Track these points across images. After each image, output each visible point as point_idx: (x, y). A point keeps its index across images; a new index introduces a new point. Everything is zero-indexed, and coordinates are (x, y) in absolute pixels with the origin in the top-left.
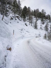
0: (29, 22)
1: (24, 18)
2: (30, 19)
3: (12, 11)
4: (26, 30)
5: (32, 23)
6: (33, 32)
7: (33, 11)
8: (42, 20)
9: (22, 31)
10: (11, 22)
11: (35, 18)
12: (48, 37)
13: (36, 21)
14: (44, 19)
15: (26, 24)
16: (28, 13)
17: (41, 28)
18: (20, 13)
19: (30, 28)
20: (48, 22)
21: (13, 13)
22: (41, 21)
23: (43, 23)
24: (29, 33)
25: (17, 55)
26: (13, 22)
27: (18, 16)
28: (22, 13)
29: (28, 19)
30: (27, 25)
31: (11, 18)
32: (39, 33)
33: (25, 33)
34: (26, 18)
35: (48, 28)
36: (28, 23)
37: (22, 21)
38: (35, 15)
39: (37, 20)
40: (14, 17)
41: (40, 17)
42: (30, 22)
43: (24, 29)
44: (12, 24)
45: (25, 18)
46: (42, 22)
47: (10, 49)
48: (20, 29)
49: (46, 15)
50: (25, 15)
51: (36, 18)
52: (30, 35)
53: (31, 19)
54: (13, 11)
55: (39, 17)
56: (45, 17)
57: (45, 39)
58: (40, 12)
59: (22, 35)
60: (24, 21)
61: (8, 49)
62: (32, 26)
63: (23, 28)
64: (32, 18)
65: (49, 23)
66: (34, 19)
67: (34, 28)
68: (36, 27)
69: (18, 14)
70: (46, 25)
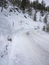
0: (28, 14)
1: (23, 10)
3: (11, 2)
4: (26, 22)
5: (31, 15)
6: (32, 24)
7: (32, 2)
8: (41, 12)
10: (10, 15)
11: (34, 9)
12: (47, 29)
13: (36, 13)
14: (43, 11)
15: (25, 16)
16: (27, 4)
17: (40, 20)
18: (20, 5)
19: (29, 20)
21: (12, 5)
22: (41, 13)
23: (43, 15)
24: (28, 25)
25: (17, 46)
26: (12, 15)
29: (27, 11)
32: (38, 25)
33: (25, 25)
34: (26, 10)
35: (47, 21)
37: (22, 13)
38: (34, 7)
39: (36, 12)
40: (13, 9)
41: (40, 9)
43: (24, 22)
45: (24, 10)
46: (41, 14)
47: (10, 40)
48: (19, 21)
50: (25, 6)
51: (36, 10)
52: (29, 27)
53: (30, 11)
54: (12, 3)
55: (38, 9)
56: (44, 9)
57: (44, 31)
58: (40, 3)
59: (21, 27)
60: (24, 13)
61: (8, 40)
62: (31, 18)
63: (22, 20)
64: (31, 10)
65: (48, 15)
66: (34, 11)
67: (34, 20)
68: (35, 19)
69: (17, 6)
70: (45, 17)
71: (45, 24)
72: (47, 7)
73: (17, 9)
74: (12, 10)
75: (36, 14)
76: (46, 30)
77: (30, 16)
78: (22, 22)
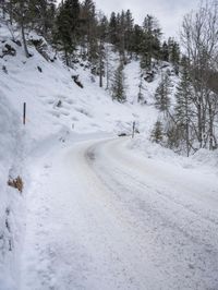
0: (89, 70)
1: (66, 49)
2: (95, 56)
3: (10, 13)
4: (80, 106)
5: (101, 74)
6: (108, 115)
7: (105, 19)
8: (145, 65)
9: (61, 109)
10: (4, 68)
11: (114, 51)
12: (169, 134)
13: (121, 68)
14: (153, 60)
15: (75, 78)
16: (83, 27)
17: (140, 97)
18: (51, 26)
19: (95, 96)
20: (168, 71)
21: (15, 24)
22: (142, 66)
23: (150, 78)
24: (91, 117)
26: (16, 69)
27: (40, 41)
28: (55, 27)
29: (84, 57)
30: (79, 84)
31: (7, 46)
32: (133, 119)
33: (74, 119)
34: (78, 53)
35: (167, 99)
36: (84, 74)
37: (60, 62)
38: (115, 41)
39: (125, 62)
40: (18, 43)
41: (137, 51)
42: (93, 72)
43: (70, 102)
44: (13, 76)
45: (69, 49)
46: (144, 71)
48: (49, 98)
49: (162, 42)
50: (73, 35)
51: (121, 53)
52: (94, 125)
53: (97, 57)
54: (13, 16)
55: (131, 49)
56: (156, 52)
57: (157, 142)
58: (137, 26)
60: (69, 62)
62: (101, 86)
64: (101, 53)
65: (171, 77)
66: (112, 59)
67: (113, 98)
68: (119, 93)
69: (38, 31)
70: (162, 85)
71: (163, 114)
72: (165, 44)
73: (36, 43)
74: (14, 46)
75: (124, 71)
76: (165, 138)
77: (97, 78)
78: (64, 103)
